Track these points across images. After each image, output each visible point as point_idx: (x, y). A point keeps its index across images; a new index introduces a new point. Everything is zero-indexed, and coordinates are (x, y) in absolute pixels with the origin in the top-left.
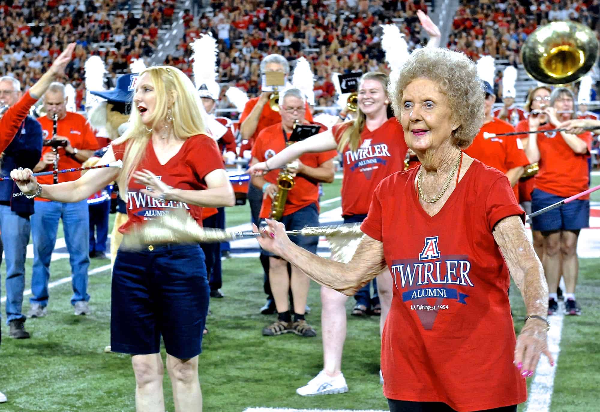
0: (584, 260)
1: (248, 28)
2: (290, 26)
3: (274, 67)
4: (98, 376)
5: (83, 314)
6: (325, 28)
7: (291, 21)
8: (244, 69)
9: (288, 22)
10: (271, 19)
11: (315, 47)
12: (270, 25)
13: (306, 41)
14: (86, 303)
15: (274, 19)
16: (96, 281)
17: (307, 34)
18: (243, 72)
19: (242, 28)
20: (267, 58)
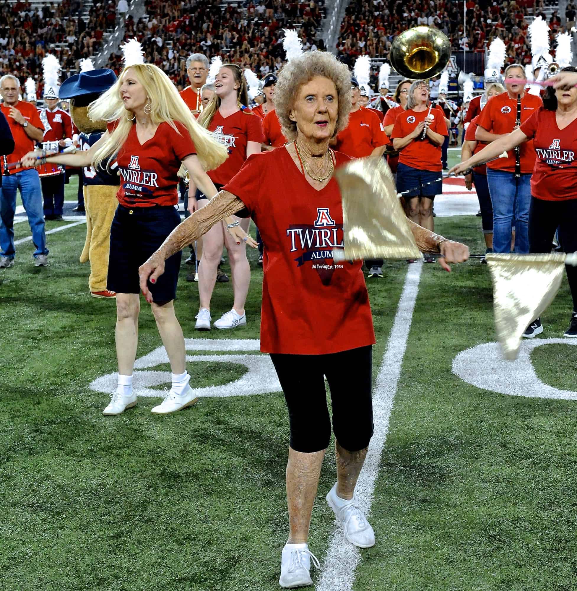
0: (440, 218)
1: (176, 32)
2: (210, 30)
3: (197, 65)
4: (55, 315)
5: (41, 265)
6: (238, 32)
7: (211, 26)
8: (173, 65)
9: (209, 26)
10: (195, 24)
11: (231, 47)
12: (194, 29)
13: (223, 42)
14: (45, 257)
15: (197, 24)
16: (53, 238)
17: (224, 36)
18: (173, 67)
19: (172, 31)
20: (193, 56)
